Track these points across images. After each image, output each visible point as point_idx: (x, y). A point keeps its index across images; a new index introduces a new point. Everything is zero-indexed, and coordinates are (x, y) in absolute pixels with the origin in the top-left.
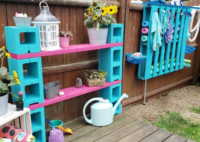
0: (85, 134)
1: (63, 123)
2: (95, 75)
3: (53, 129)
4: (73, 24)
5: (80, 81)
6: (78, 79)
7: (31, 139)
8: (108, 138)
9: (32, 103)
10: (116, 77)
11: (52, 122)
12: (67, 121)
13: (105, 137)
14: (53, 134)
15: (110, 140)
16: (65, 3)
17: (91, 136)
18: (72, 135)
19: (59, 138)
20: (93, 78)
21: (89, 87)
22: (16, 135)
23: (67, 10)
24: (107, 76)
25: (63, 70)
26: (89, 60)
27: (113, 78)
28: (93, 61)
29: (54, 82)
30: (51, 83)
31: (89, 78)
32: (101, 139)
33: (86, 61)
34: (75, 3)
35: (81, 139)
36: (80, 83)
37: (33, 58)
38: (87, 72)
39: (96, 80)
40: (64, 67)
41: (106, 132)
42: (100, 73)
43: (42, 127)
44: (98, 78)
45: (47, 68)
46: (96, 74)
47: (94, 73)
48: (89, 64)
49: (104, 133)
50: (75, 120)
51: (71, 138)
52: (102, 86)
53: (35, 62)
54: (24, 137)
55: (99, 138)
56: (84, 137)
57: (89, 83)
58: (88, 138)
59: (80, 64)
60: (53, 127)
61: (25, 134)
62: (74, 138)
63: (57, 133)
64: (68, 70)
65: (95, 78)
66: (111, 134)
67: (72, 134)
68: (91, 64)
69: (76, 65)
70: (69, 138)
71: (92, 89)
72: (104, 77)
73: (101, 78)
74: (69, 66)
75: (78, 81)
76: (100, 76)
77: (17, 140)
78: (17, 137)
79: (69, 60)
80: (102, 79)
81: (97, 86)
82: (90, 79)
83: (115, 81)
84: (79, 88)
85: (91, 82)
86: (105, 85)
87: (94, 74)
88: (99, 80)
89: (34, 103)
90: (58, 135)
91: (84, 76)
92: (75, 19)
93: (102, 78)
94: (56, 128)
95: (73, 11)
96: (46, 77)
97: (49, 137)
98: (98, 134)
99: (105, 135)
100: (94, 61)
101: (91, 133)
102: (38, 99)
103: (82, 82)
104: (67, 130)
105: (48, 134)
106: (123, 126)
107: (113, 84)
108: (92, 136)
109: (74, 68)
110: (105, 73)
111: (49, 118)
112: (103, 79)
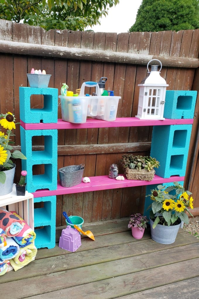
0: (111, 245)
1: (83, 222)
2: (140, 164)
3: (68, 228)
4: (119, 89)
5: (116, 170)
6: (113, 165)
7: (30, 235)
8: (142, 260)
9: (41, 189)
10: (175, 171)
11: (71, 217)
12: (96, 220)
13: (138, 258)
14: (66, 234)
15: (144, 264)
16: (108, 58)
17: (119, 249)
18: (94, 242)
19: (71, 241)
20: (136, 167)
21: (127, 179)
22: (9, 226)
23: (111, 69)
24: (158, 167)
25: (95, 152)
26: (137, 142)
27: (169, 172)
28: (143, 143)
29: (78, 166)
30: (74, 166)
31: (129, 166)
32: (132, 259)
33: (133, 142)
34: (124, 59)
35: (103, 250)
36: (115, 171)
37: (46, 130)
38: (129, 158)
39: (139, 171)
40: (97, 148)
41: (142, 249)
42: (148, 162)
43: (51, 222)
44: (143, 168)
45: (74, 146)
46: (140, 162)
47: (139, 160)
48: (135, 147)
49: (139, 250)
50: (107, 221)
51: (91, 245)
52: (148, 181)
53: (48, 135)
54: (21, 230)
55: (130, 256)
56: (109, 249)
57: (127, 173)
58: (113, 251)
59: (122, 145)
60: (69, 225)
61: (23, 227)
62: (95, 247)
63: (70, 234)
64: (103, 152)
65: (138, 168)
66: (150, 255)
67: (93, 240)
68: (140, 147)
69: (115, 146)
70: (88, 244)
71: (131, 183)
72: (152, 169)
73: (147, 168)
74: (104, 147)
75: (113, 168)
76: (146, 166)
77: (9, 232)
78: (10, 228)
79: (107, 139)
80: (148, 171)
81: (140, 180)
82: (130, 168)
83: (172, 176)
84: (112, 178)
85: (130, 172)
86: (154, 180)
87: (139, 162)
88: (143, 172)
89: (43, 188)
90: (71, 237)
91: (122, 163)
92: (123, 83)
93: (149, 169)
94: (72, 227)
95: (121, 70)
96: (71, 158)
97: (60, 237)
98: (130, 250)
99: (140, 253)
100: (146, 144)
101: (120, 246)
102: (49, 184)
103: (117, 171)
104: (88, 233)
105: (59, 233)
106: (173, 248)
107: (168, 181)
108: (120, 251)
109: (111, 150)
110: (157, 162)
111: (71, 212)
112: (150, 171)
